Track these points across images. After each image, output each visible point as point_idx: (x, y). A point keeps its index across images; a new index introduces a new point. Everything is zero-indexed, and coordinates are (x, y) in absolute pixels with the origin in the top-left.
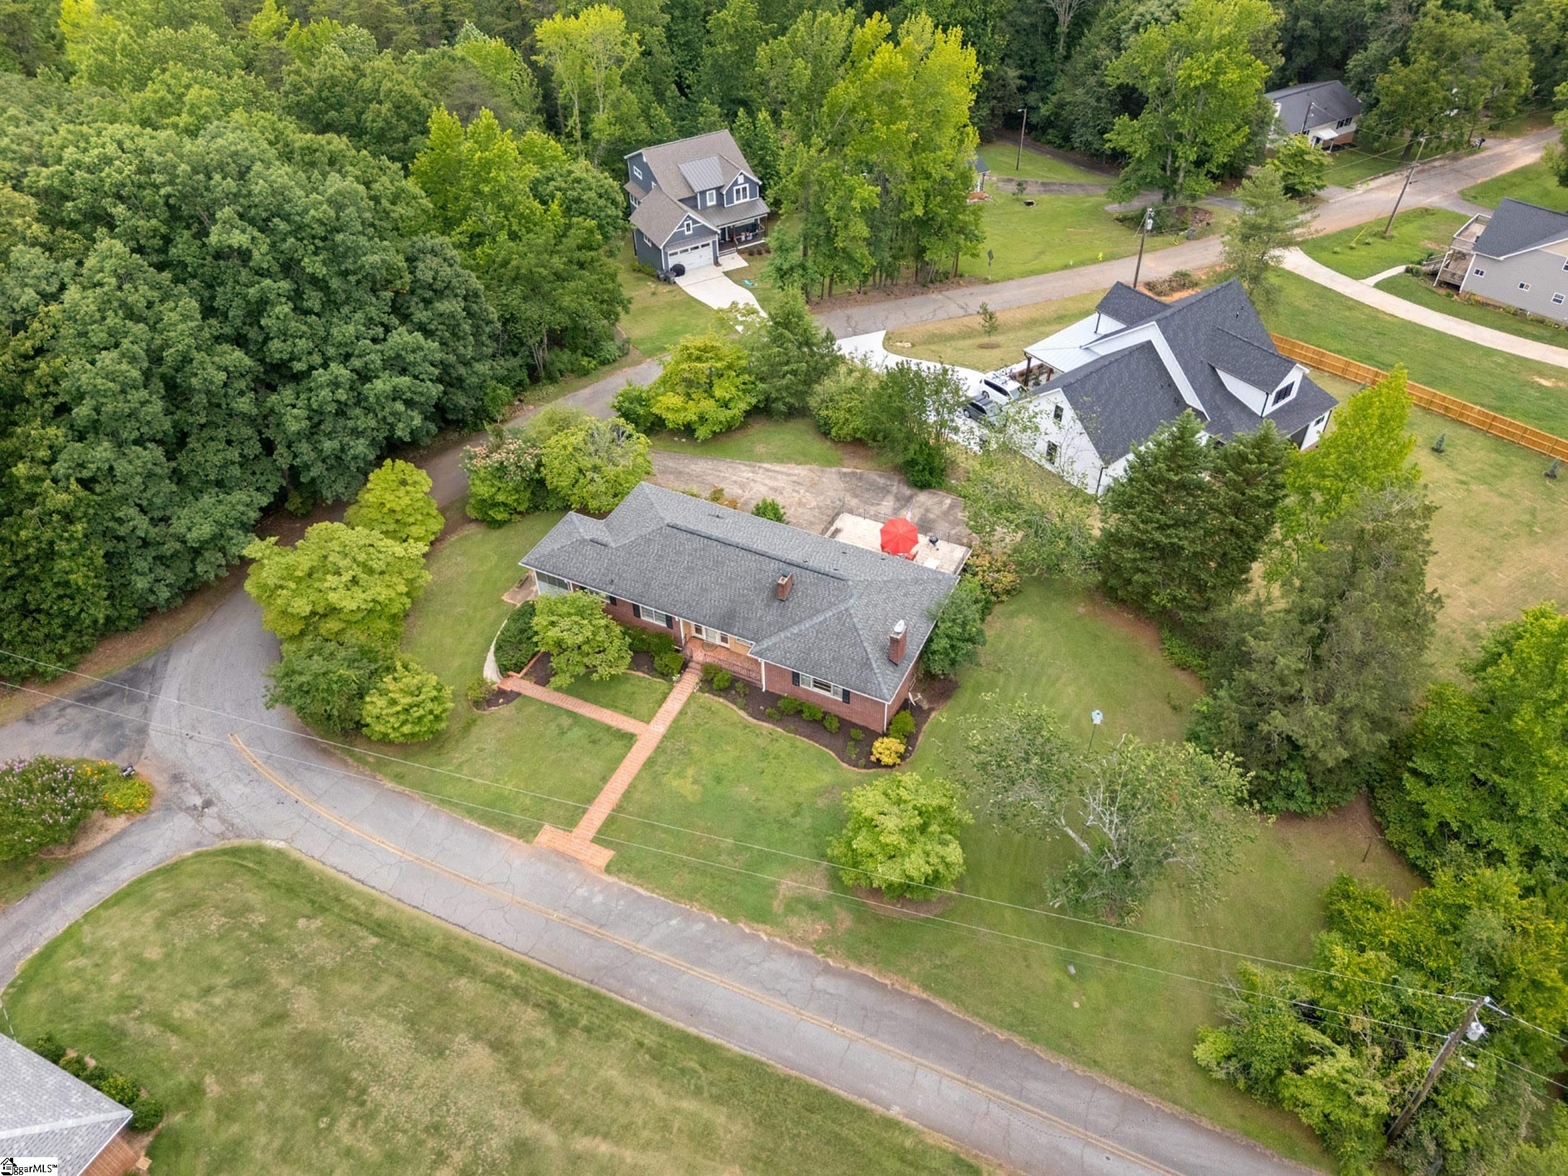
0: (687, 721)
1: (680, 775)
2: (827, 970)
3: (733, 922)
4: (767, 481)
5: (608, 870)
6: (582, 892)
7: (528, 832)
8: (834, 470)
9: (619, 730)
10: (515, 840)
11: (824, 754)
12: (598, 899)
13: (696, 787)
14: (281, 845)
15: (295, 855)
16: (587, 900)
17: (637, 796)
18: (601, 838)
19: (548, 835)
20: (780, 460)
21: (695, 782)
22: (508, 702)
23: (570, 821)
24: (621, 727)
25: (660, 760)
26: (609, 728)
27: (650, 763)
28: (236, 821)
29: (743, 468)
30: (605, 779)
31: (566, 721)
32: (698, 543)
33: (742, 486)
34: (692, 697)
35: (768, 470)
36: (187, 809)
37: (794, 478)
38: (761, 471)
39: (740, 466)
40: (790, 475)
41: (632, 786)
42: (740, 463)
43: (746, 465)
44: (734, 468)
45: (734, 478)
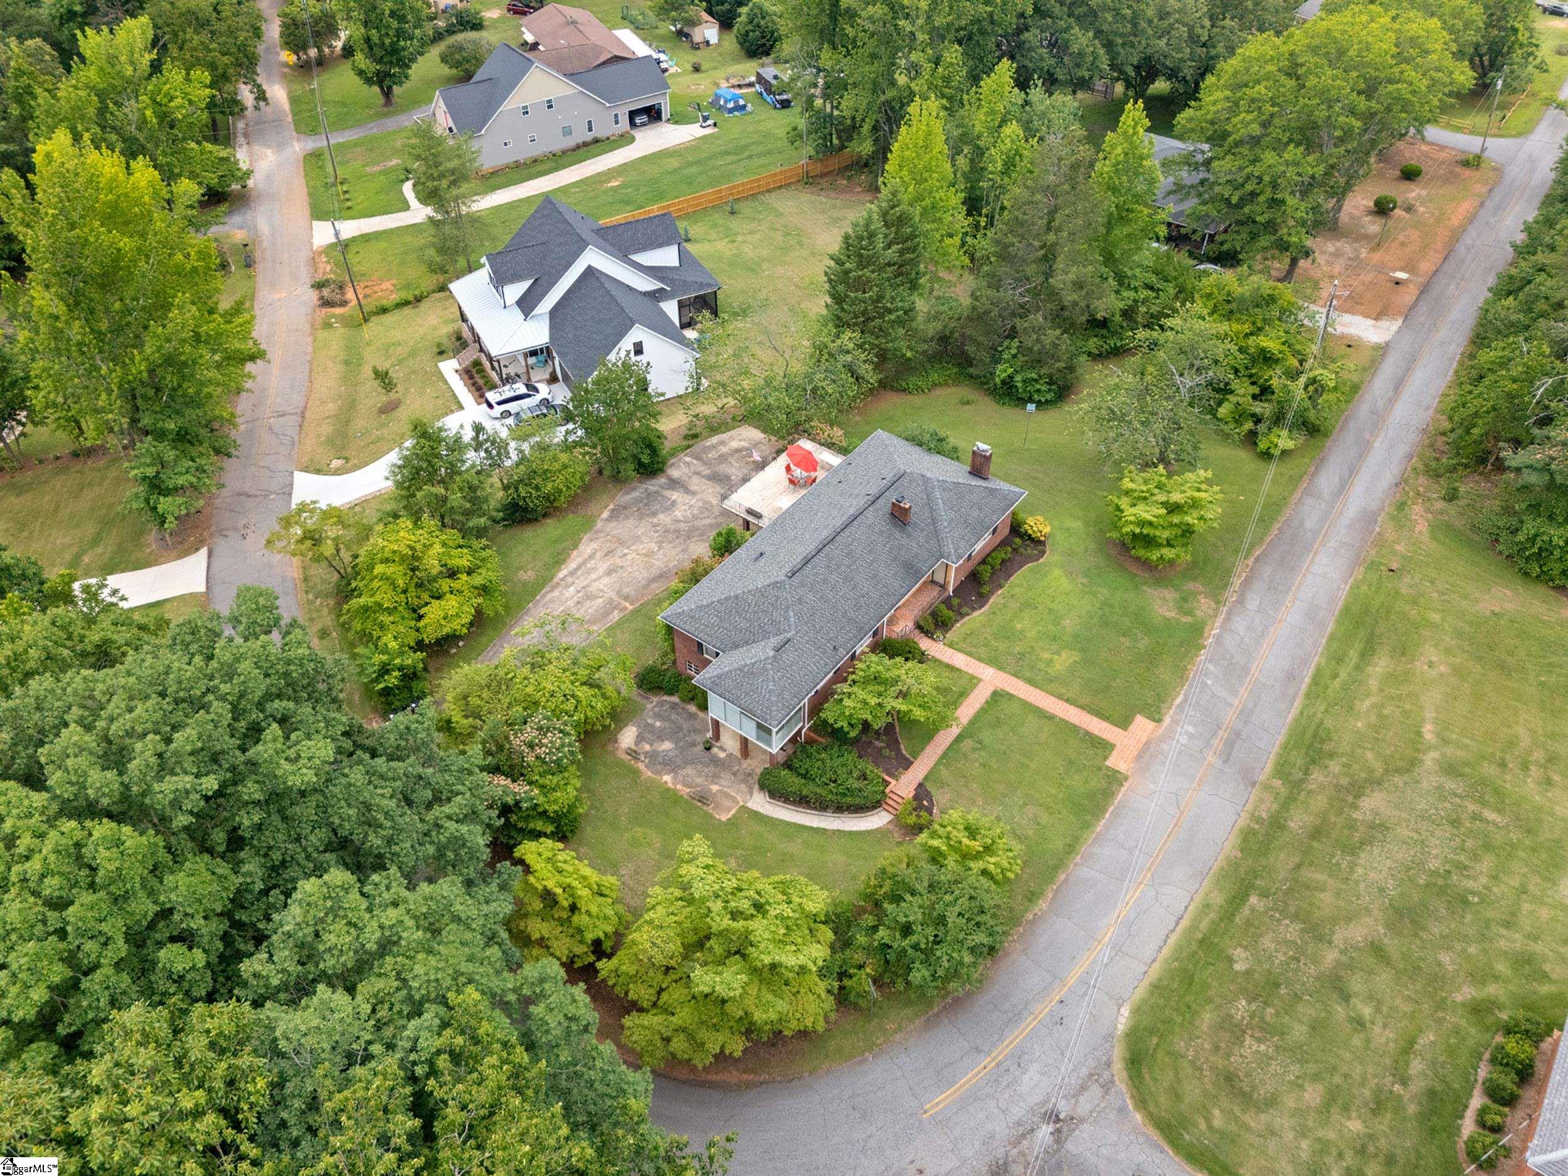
0: (982, 651)
1: (1050, 662)
2: (1241, 601)
3: (1204, 647)
4: (593, 576)
5: (1159, 721)
6: (1184, 740)
7: (1115, 779)
8: (600, 524)
9: (987, 702)
10: (1123, 789)
12: (1191, 729)
13: (1064, 654)
14: (1125, 1011)
15: (1140, 992)
16: (1191, 736)
17: (1069, 695)
18: (1124, 723)
19: (1117, 762)
20: (559, 560)
21: (1058, 653)
22: (928, 796)
23: (1105, 747)
24: (983, 700)
25: (1027, 674)
26: (983, 711)
27: (1031, 682)
29: (556, 593)
30: (1051, 717)
31: (968, 743)
33: (590, 597)
34: (951, 646)
35: (572, 574)
37: (598, 554)
38: (570, 580)
39: (549, 596)
40: (591, 557)
41: (1060, 697)
42: (544, 596)
43: (552, 590)
44: (551, 601)
45: (571, 603)
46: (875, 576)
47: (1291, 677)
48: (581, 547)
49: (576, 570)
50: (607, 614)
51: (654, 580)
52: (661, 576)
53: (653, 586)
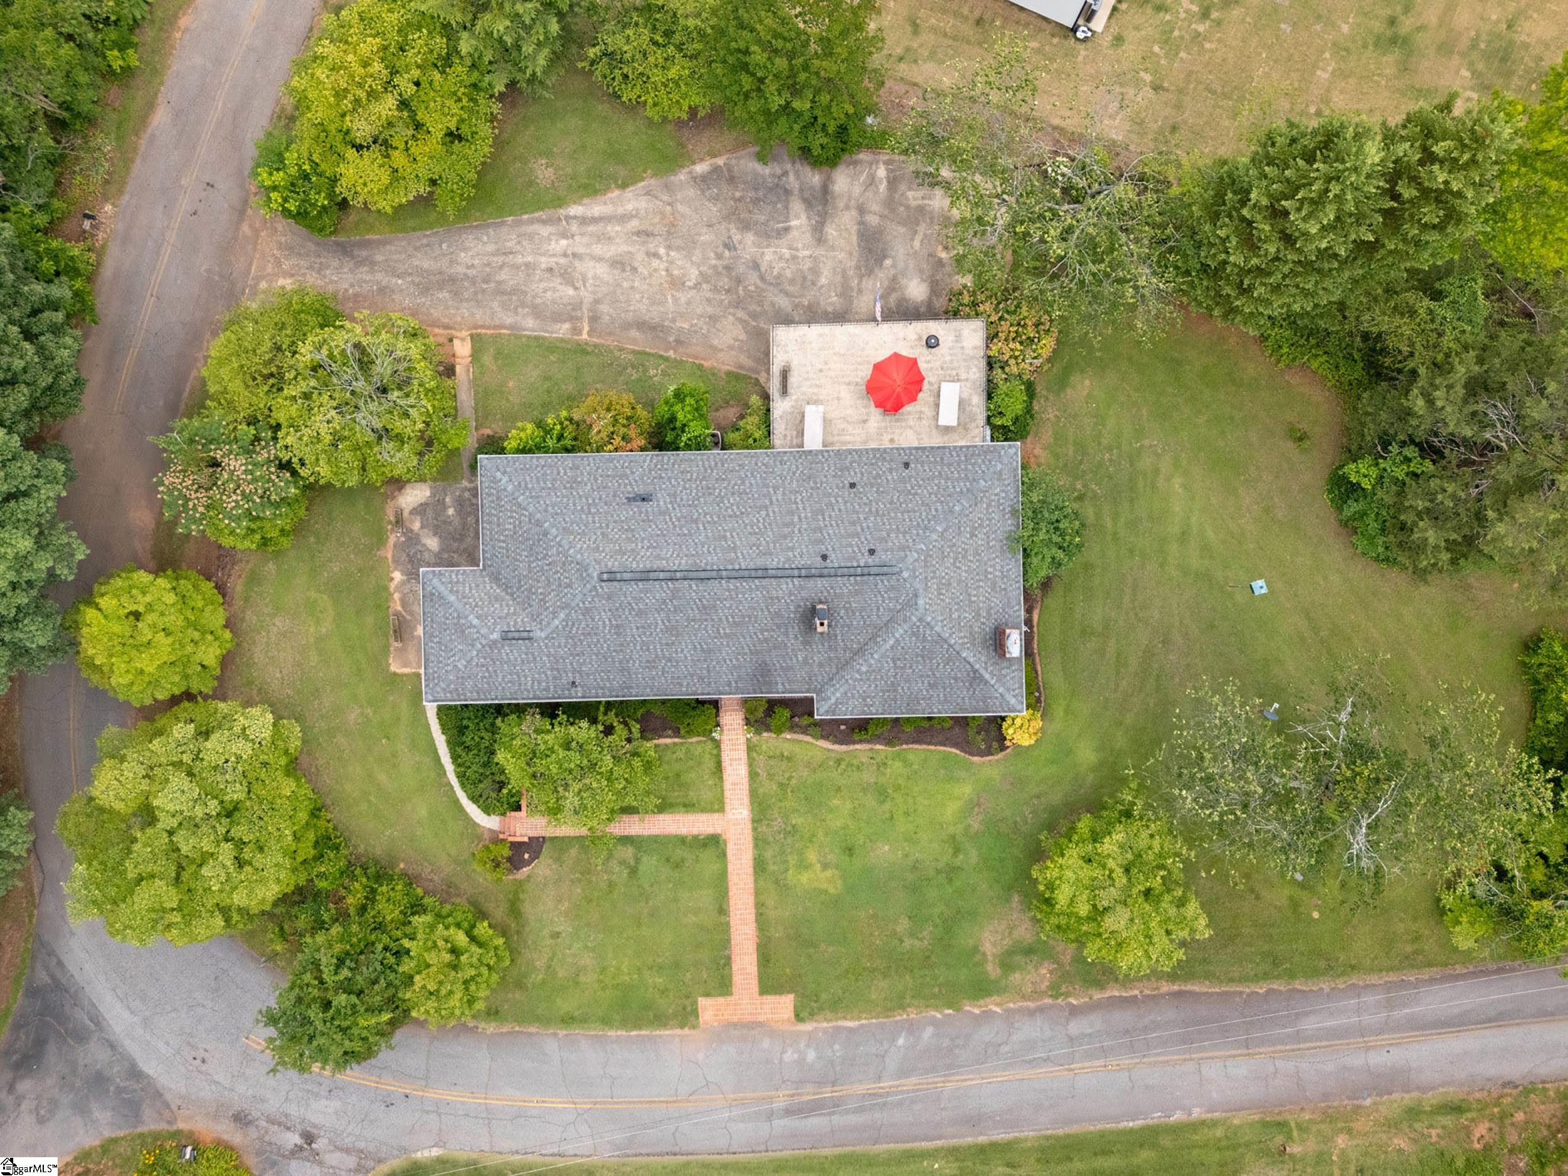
0: (769, 787)
1: (803, 866)
2: (1074, 1011)
3: (958, 1010)
4: (598, 249)
5: (799, 1018)
6: (789, 1056)
7: (687, 1016)
8: (682, 176)
9: (695, 838)
10: (679, 1031)
11: (946, 757)
12: (811, 1055)
13: (829, 873)
14: (435, 1152)
15: (463, 1156)
16: (801, 1061)
17: (772, 914)
18: (769, 985)
19: (709, 1009)
20: (590, 188)
21: (825, 866)
22: (536, 855)
23: (723, 986)
24: (695, 831)
25: (768, 854)
26: (682, 840)
27: (759, 866)
28: (362, 1145)
29: (545, 231)
30: (723, 911)
31: (628, 852)
32: (660, 591)
33: (567, 277)
34: (750, 748)
35: (584, 221)
36: (293, 1153)
37: (634, 224)
38: (574, 227)
39: (536, 227)
40: (623, 219)
41: (759, 905)
42: (532, 222)
43: (544, 222)
44: (531, 237)
45: (545, 262)
46: (710, 651)
47: (975, 1121)
48: (629, 193)
49: (594, 220)
50: (557, 318)
51: (641, 325)
52: (653, 328)
53: (634, 333)
